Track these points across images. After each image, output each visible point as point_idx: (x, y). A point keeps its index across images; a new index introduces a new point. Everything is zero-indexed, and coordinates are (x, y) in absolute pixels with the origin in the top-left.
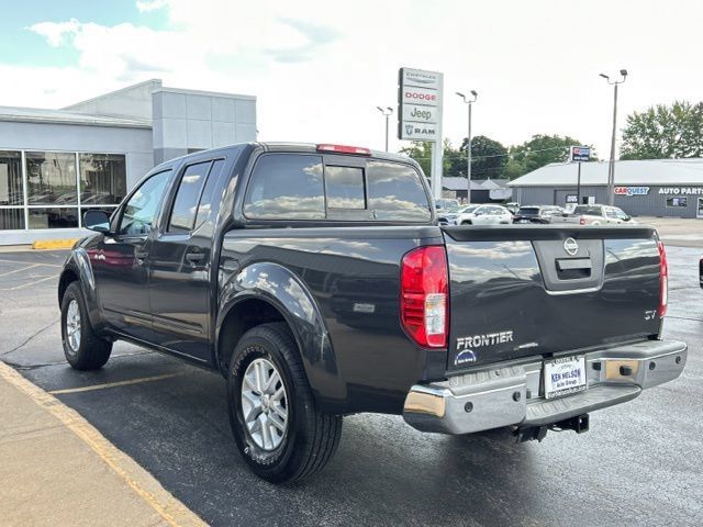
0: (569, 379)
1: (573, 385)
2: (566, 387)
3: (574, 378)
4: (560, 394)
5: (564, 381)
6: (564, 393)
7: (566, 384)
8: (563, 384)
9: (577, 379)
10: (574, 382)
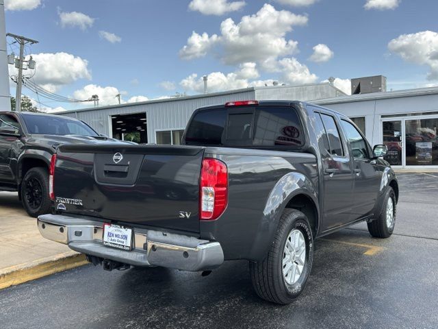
0: (120, 239)
1: (121, 244)
2: (116, 243)
3: (122, 240)
4: (110, 245)
5: (116, 239)
6: (113, 245)
7: (117, 241)
8: (114, 240)
9: (125, 241)
10: (123, 242)
